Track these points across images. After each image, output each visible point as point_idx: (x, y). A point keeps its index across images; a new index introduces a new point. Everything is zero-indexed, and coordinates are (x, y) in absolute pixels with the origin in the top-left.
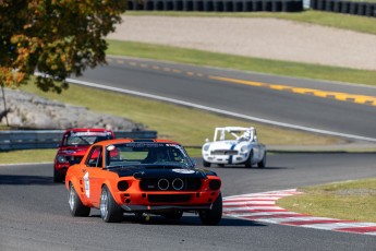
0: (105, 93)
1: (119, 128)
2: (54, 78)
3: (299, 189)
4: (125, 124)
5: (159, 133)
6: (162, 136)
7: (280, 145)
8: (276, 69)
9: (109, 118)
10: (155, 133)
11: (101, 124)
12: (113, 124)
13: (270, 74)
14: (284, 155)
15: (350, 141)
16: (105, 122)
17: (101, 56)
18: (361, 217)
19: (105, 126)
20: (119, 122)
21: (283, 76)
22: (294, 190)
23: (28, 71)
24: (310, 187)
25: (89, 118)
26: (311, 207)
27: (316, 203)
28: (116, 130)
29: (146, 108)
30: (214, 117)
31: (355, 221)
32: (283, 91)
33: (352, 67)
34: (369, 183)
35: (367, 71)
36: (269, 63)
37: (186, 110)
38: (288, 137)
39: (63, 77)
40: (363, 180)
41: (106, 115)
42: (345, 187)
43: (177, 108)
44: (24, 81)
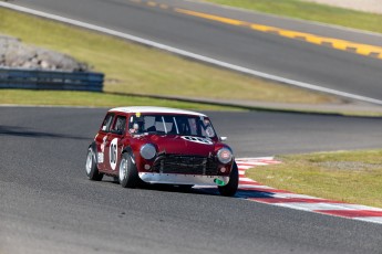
0: (42, 22)
1: (58, 67)
3: (277, 157)
4: (65, 62)
5: (107, 77)
6: (110, 80)
7: (259, 100)
8: (259, 5)
9: (45, 53)
10: (102, 76)
11: (35, 60)
12: (50, 62)
13: (252, 11)
14: (261, 113)
15: (346, 101)
16: (39, 58)
18: (351, 198)
19: (39, 63)
20: (58, 59)
21: (268, 14)
22: (271, 158)
24: (292, 156)
25: (20, 52)
26: (289, 182)
27: (296, 176)
28: (54, 69)
29: (93, 44)
30: (177, 60)
31: (343, 202)
32: (268, 33)
33: (356, 8)
34: (366, 155)
35: (375, 15)
37: (144, 49)
40: (358, 152)
41: (42, 49)
42: (335, 159)
43: (133, 47)
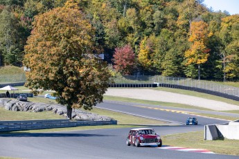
1: (107, 120)
2: (89, 107)
5: (118, 121)
9: (104, 117)
10: (116, 121)
12: (105, 119)
17: (101, 100)
19: (103, 119)
20: (107, 118)
23: (81, 104)
25: (98, 117)
29: (114, 114)
30: (132, 116)
36: (148, 101)
38: (153, 122)
39: (91, 106)
43: (123, 114)
44: (80, 107)
